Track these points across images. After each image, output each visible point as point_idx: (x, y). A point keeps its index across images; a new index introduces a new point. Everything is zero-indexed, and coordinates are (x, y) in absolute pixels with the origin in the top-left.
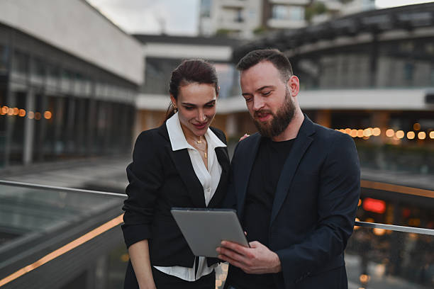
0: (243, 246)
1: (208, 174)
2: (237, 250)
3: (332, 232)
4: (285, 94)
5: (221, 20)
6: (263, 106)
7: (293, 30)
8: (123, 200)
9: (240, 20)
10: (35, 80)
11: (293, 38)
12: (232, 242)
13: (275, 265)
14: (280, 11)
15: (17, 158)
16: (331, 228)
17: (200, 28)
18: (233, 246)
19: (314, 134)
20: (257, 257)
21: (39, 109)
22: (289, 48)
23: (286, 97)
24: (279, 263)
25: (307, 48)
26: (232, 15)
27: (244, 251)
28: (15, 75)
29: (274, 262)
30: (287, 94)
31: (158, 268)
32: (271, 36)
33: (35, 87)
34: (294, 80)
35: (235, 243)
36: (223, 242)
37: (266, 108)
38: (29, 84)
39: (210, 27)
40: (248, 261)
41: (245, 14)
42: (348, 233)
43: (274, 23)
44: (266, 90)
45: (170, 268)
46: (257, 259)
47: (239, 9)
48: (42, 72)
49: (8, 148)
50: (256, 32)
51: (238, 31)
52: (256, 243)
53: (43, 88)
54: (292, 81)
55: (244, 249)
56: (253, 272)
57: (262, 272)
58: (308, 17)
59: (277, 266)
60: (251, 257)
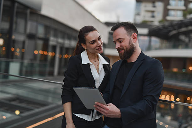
0: (104, 105)
1: (98, 75)
2: (101, 106)
3: (146, 102)
4: (129, 41)
5: (144, 16)
6: (119, 46)
7: (177, 21)
8: (62, 85)
9: (153, 17)
10: (60, 40)
11: (176, 25)
12: (99, 103)
13: (118, 114)
14: (172, 13)
15: (51, 74)
16: (147, 101)
17: (135, 20)
18: (100, 104)
19: (144, 59)
20: (110, 110)
21: (61, 53)
22: (175, 29)
23: (129, 43)
24: (120, 114)
25: (183, 29)
26: (150, 14)
27: (104, 107)
28: (52, 38)
29: (118, 113)
30: (130, 41)
31: (75, 114)
32: (166, 24)
33: (60, 43)
34: (134, 35)
35: (101, 103)
36: (96, 103)
37: (121, 47)
38: (58, 42)
39: (139, 20)
40: (106, 111)
41: (155, 14)
42: (155, 103)
43: (169, 18)
44: (120, 40)
45: (80, 115)
46: (110, 111)
47: (153, 12)
48: (63, 38)
49: (48, 69)
50: (160, 22)
51: (152, 22)
52: (111, 104)
53: (63, 44)
54: (133, 35)
55: (105, 106)
56: (109, 117)
57: (112, 117)
58: (184, 15)
59: (119, 115)
60: (107, 110)
